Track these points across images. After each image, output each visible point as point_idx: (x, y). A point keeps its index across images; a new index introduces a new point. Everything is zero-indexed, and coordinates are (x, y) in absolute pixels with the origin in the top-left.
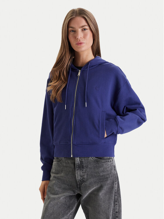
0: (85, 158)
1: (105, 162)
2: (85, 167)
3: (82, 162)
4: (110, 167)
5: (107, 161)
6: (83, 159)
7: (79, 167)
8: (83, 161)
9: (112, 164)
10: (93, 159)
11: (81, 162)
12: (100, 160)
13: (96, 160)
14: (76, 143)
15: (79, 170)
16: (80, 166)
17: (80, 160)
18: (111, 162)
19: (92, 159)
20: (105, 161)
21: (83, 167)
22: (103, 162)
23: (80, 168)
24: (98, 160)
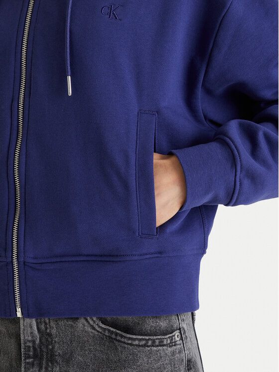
0: (61, 323)
1: (145, 346)
2: (59, 359)
3: (50, 335)
4: (169, 368)
5: (154, 341)
6: (53, 324)
7: (35, 356)
8: (54, 331)
9: (180, 352)
10: (94, 328)
11: (45, 335)
12: (122, 336)
13: (107, 333)
14: (35, 258)
15: (36, 369)
16: (41, 350)
17: (43, 327)
18: (173, 344)
19: (90, 330)
20: (147, 340)
21: (52, 359)
22: (139, 346)
23: (41, 359)
24: (116, 334)
